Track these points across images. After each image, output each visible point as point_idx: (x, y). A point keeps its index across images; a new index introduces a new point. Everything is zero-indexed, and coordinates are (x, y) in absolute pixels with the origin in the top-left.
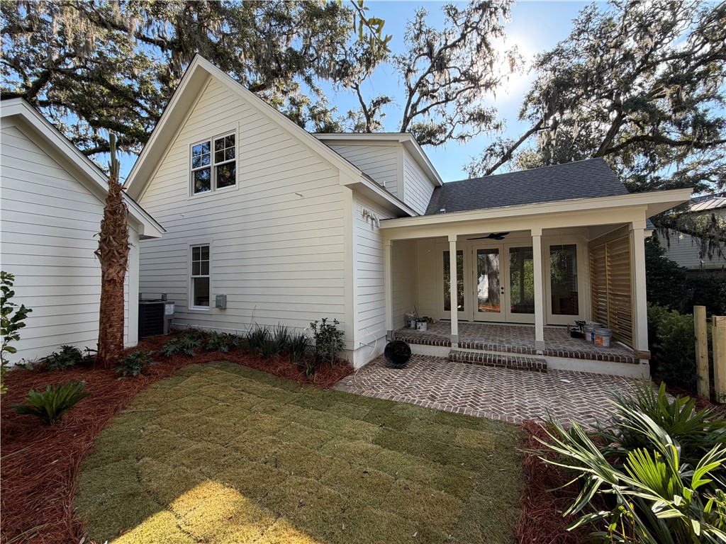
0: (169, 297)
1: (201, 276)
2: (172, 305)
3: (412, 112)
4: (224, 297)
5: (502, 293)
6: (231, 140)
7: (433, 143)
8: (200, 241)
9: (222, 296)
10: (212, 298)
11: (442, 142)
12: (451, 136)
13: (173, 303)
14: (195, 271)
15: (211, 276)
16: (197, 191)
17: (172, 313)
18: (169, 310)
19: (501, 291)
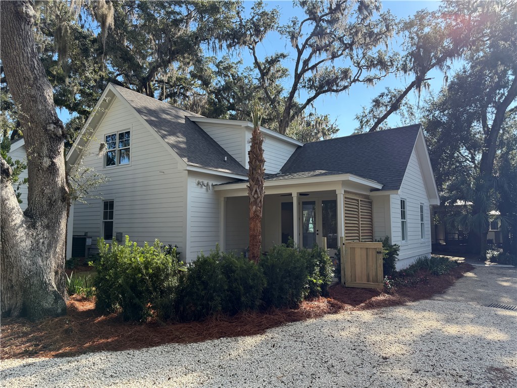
0: (89, 234)
1: (108, 220)
2: (91, 239)
3: (303, 67)
4: (121, 234)
5: (317, 234)
6: (128, 133)
7: (334, 91)
8: (108, 198)
9: (120, 233)
10: (114, 234)
11: (345, 87)
12: (358, 80)
13: (91, 238)
14: (105, 218)
15: (114, 220)
16: (108, 165)
17: (90, 244)
18: (89, 242)
19: (317, 232)
